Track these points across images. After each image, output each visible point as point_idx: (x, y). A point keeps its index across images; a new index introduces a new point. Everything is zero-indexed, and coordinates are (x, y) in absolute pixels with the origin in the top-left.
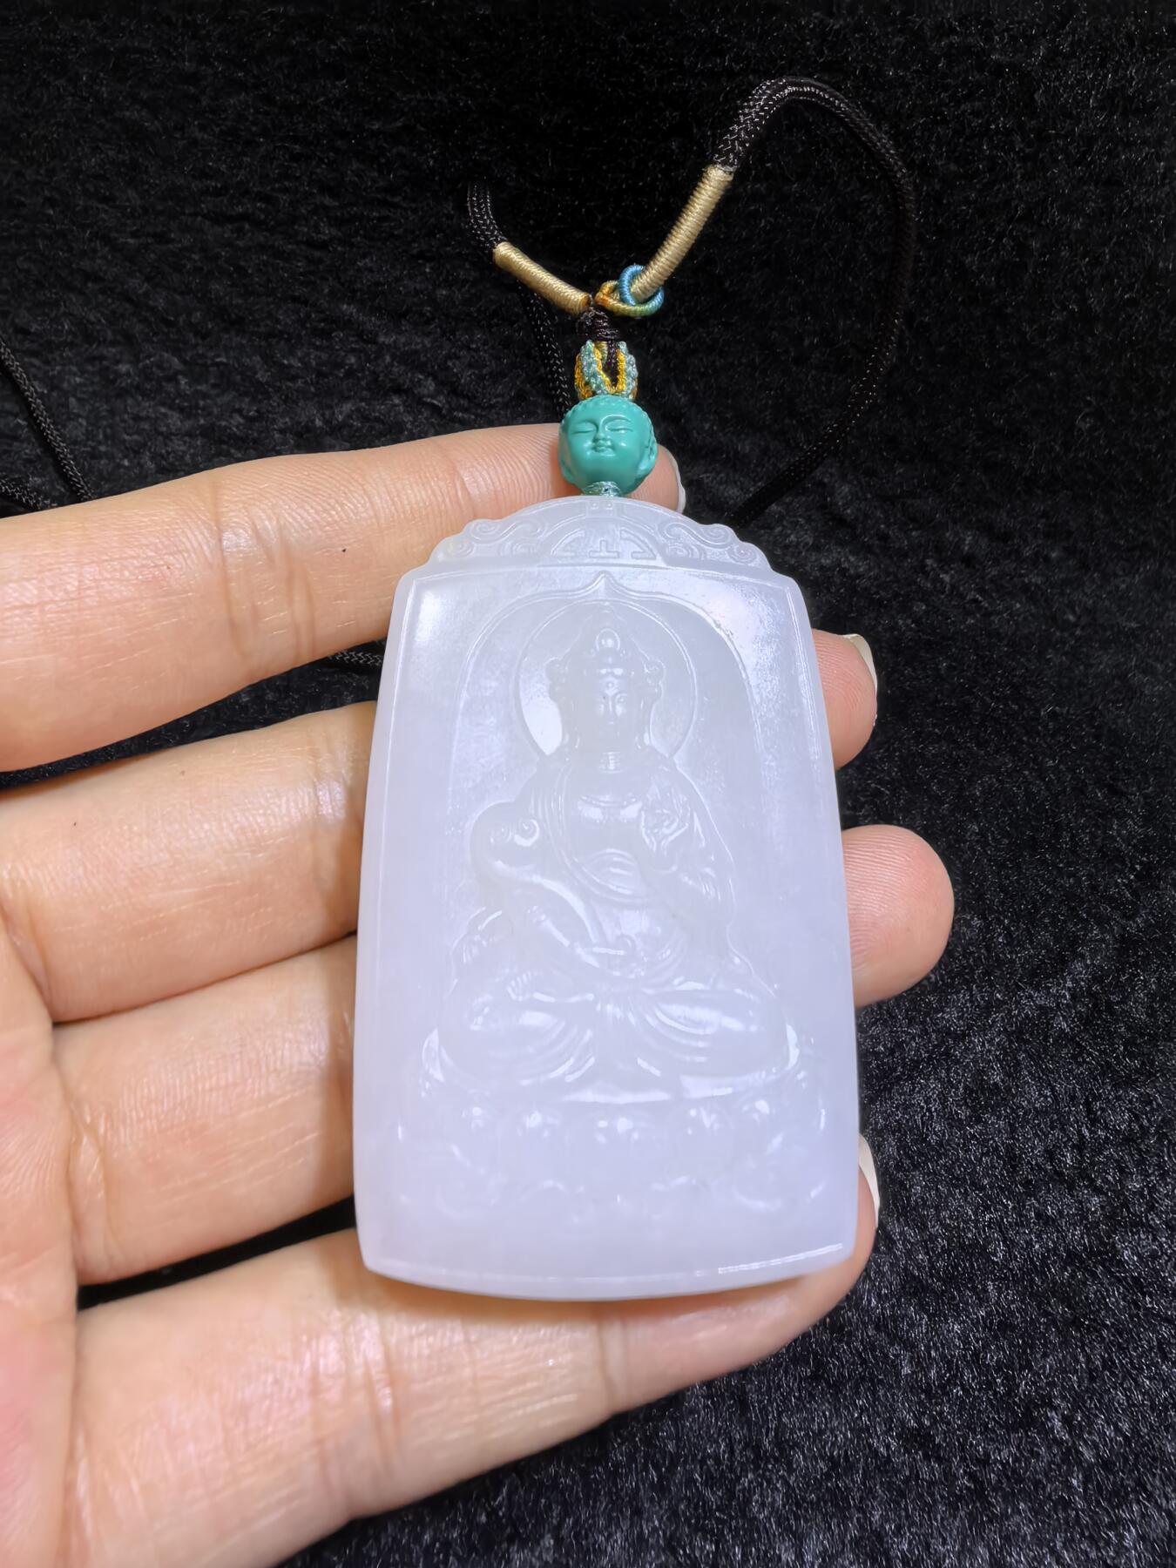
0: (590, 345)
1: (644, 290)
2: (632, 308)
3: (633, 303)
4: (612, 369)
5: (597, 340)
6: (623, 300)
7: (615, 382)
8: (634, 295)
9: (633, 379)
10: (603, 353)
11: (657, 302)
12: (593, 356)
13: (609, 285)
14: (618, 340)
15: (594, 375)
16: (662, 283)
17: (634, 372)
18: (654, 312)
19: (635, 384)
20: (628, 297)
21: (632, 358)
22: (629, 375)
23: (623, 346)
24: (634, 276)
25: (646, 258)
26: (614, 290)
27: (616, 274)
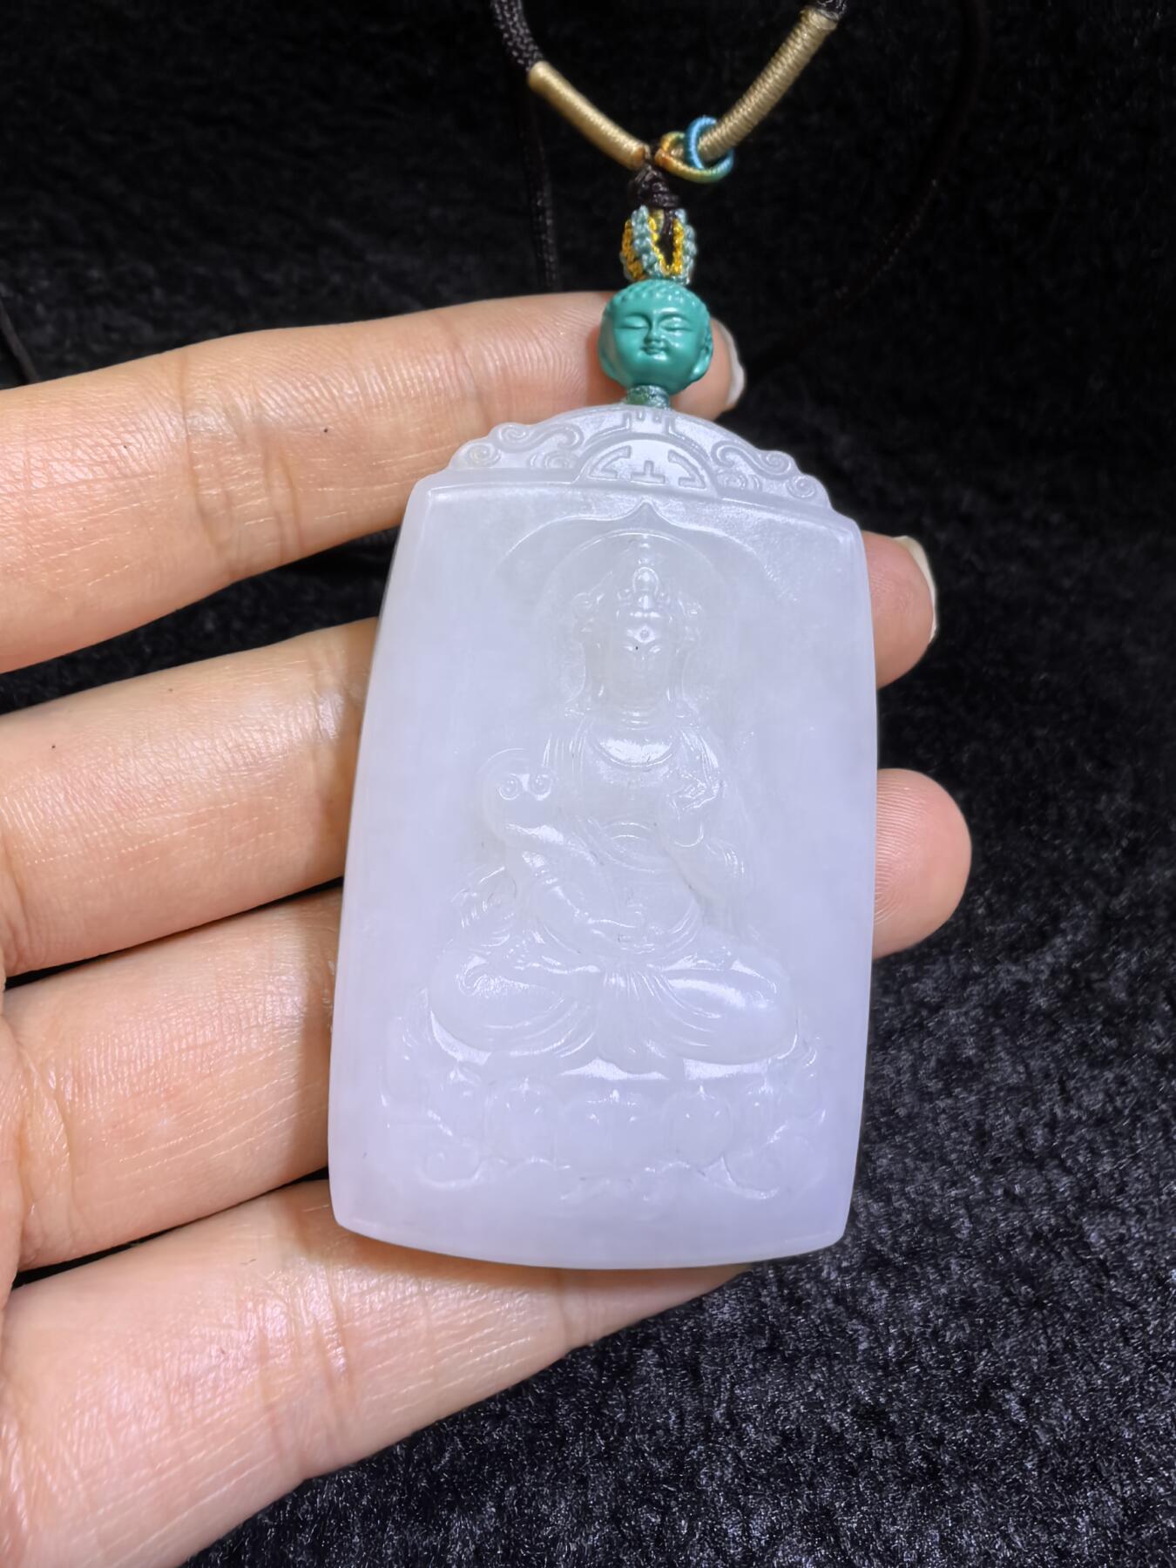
0: (644, 211)
1: (712, 148)
2: (698, 171)
3: (700, 165)
4: (667, 244)
5: (653, 208)
6: (686, 160)
7: (669, 260)
8: (701, 155)
9: (691, 257)
10: (658, 222)
11: (724, 167)
12: (645, 226)
13: (671, 137)
14: (674, 208)
15: (647, 250)
16: (733, 144)
17: (692, 247)
18: (721, 176)
19: (691, 263)
20: (695, 158)
21: (690, 231)
22: (686, 252)
23: (681, 215)
24: (704, 131)
25: (720, 110)
26: (676, 144)
27: (683, 125)
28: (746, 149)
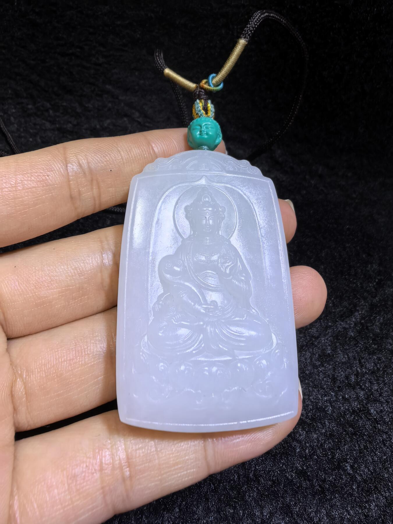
0: (198, 101)
1: (217, 82)
2: (212, 88)
3: (213, 86)
4: (206, 109)
5: (200, 99)
6: (209, 85)
7: (207, 113)
8: (213, 84)
9: (213, 112)
10: (202, 104)
11: (221, 86)
12: (199, 105)
13: (204, 81)
14: (207, 99)
15: (200, 111)
16: (223, 80)
17: (213, 110)
18: (220, 90)
19: (213, 114)
20: (211, 84)
21: (212, 106)
22: (211, 111)
23: (209, 102)
24: (213, 78)
26: (206, 82)
27: (207, 77)
28: (226, 81)
